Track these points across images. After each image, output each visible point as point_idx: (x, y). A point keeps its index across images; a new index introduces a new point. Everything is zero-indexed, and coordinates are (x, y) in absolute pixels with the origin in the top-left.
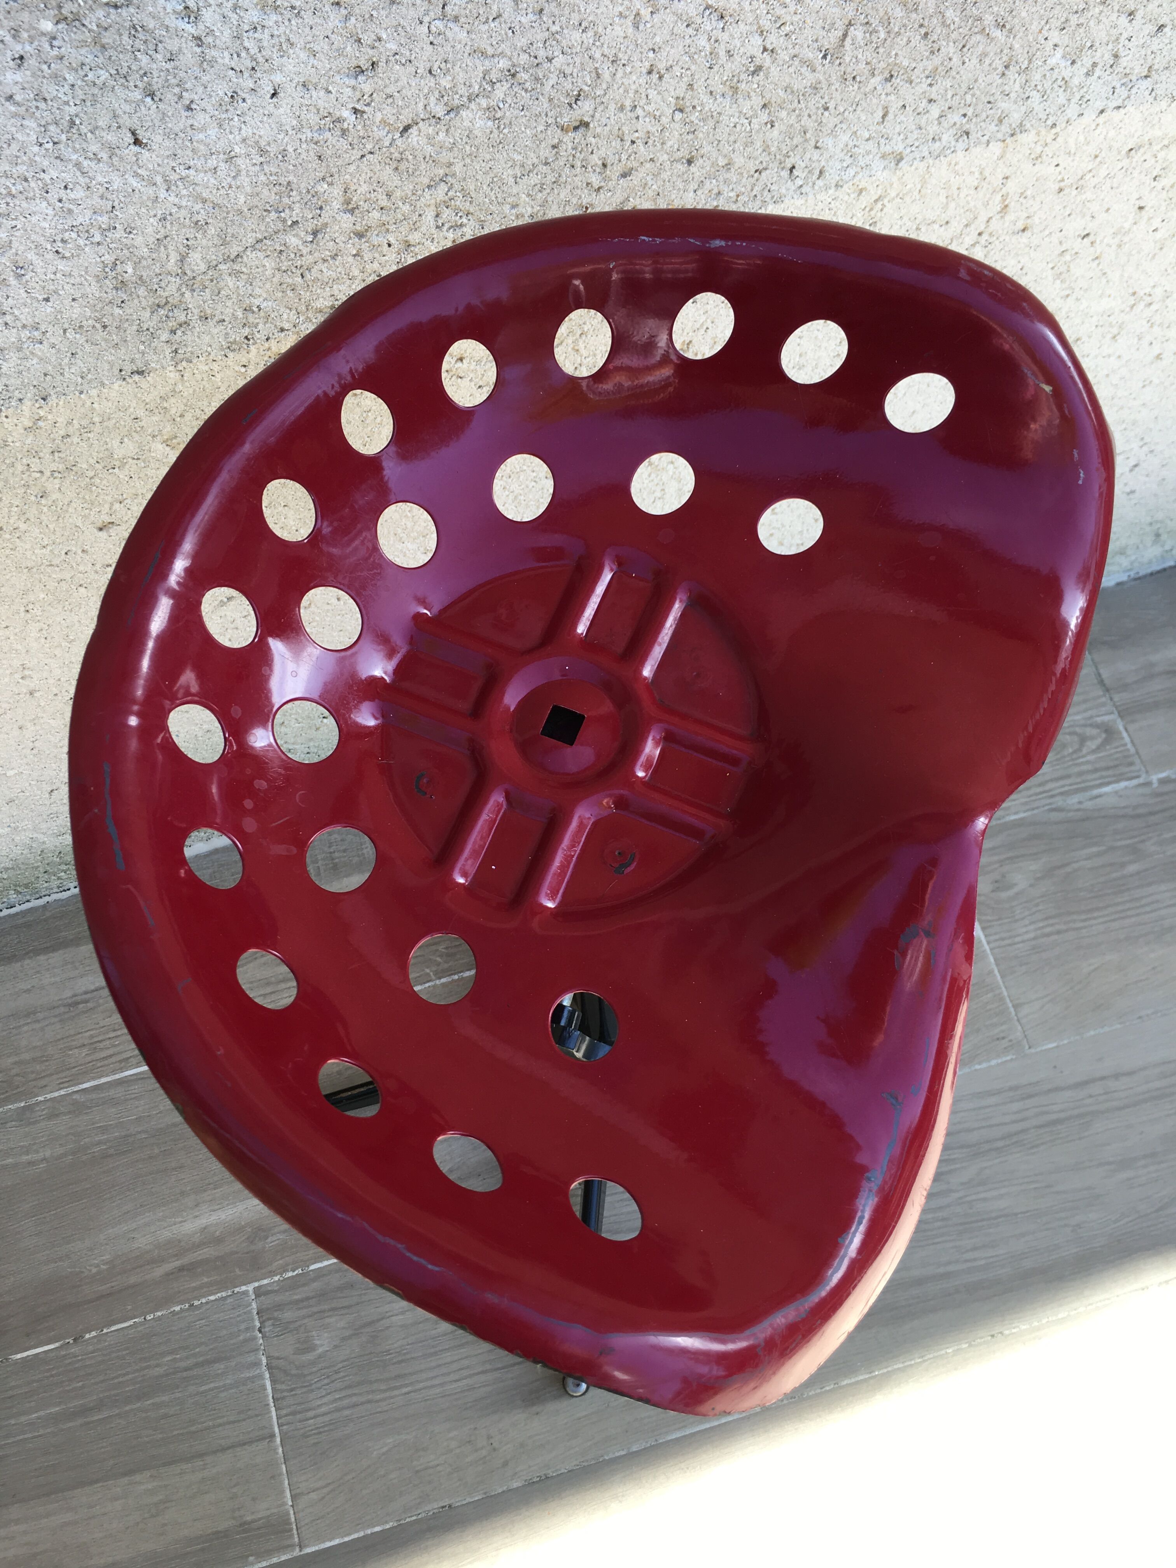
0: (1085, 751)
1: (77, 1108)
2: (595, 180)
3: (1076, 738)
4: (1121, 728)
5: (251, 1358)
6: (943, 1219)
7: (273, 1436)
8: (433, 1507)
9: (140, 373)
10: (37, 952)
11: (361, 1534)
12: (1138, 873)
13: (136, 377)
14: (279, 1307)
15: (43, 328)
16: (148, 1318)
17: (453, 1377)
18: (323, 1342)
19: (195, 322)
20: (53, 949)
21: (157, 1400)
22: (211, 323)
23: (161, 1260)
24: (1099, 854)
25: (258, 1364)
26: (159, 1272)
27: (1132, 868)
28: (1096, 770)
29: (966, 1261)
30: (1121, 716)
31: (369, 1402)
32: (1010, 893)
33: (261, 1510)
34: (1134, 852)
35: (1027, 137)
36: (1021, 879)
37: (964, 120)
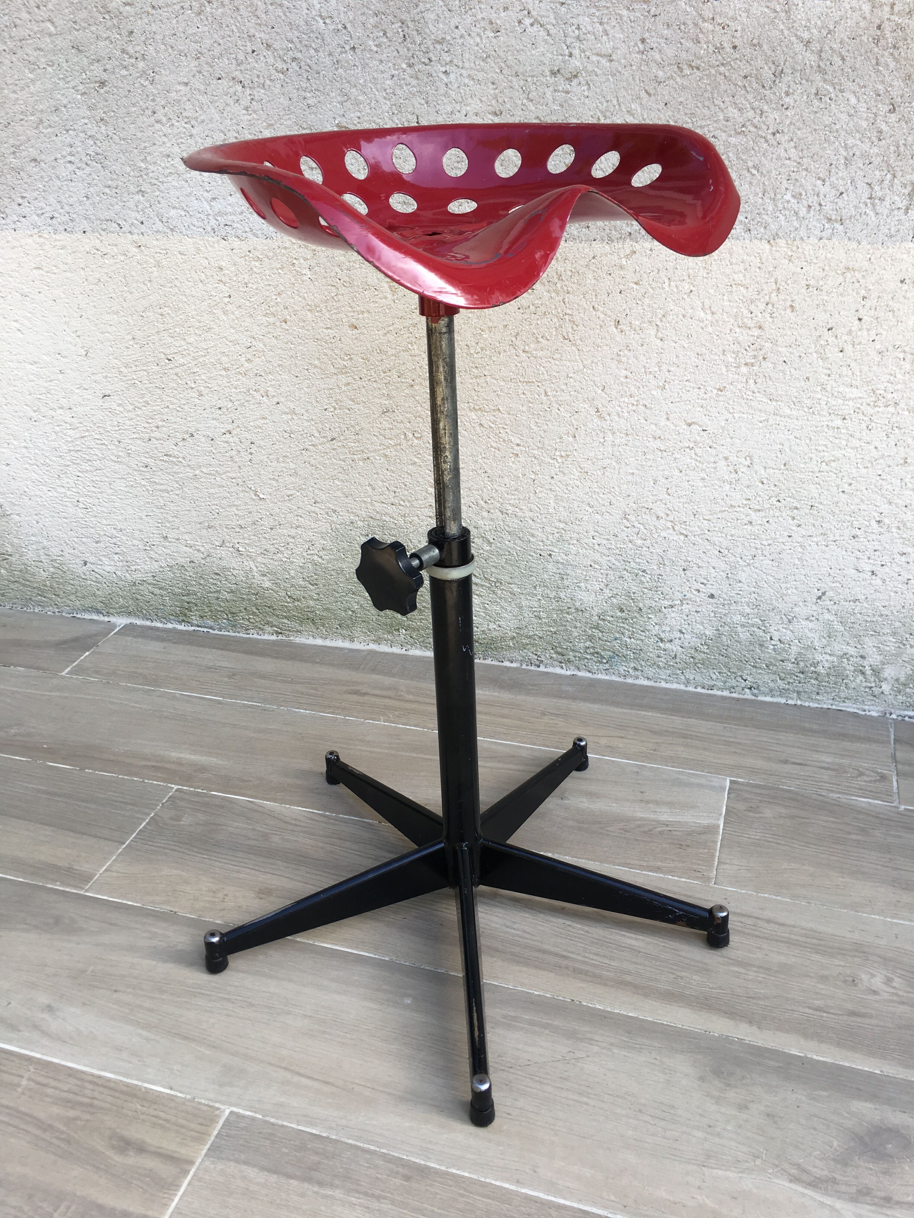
0: (859, 779)
1: (174, 697)
3: (856, 772)
4: (894, 779)
5: (147, 811)
6: (587, 932)
7: (124, 843)
8: (167, 908)
10: (214, 648)
11: (120, 901)
12: (859, 841)
14: (182, 799)
16: (119, 776)
17: (234, 863)
18: (186, 820)
20: (222, 649)
21: (88, 805)
23: (149, 760)
24: (835, 822)
25: (149, 815)
26: (142, 763)
27: (854, 837)
28: (861, 789)
29: (586, 957)
30: (897, 775)
31: (183, 853)
32: (757, 815)
33: (85, 867)
34: (863, 831)
35: (782, 242)
36: (768, 812)
37: (747, 221)
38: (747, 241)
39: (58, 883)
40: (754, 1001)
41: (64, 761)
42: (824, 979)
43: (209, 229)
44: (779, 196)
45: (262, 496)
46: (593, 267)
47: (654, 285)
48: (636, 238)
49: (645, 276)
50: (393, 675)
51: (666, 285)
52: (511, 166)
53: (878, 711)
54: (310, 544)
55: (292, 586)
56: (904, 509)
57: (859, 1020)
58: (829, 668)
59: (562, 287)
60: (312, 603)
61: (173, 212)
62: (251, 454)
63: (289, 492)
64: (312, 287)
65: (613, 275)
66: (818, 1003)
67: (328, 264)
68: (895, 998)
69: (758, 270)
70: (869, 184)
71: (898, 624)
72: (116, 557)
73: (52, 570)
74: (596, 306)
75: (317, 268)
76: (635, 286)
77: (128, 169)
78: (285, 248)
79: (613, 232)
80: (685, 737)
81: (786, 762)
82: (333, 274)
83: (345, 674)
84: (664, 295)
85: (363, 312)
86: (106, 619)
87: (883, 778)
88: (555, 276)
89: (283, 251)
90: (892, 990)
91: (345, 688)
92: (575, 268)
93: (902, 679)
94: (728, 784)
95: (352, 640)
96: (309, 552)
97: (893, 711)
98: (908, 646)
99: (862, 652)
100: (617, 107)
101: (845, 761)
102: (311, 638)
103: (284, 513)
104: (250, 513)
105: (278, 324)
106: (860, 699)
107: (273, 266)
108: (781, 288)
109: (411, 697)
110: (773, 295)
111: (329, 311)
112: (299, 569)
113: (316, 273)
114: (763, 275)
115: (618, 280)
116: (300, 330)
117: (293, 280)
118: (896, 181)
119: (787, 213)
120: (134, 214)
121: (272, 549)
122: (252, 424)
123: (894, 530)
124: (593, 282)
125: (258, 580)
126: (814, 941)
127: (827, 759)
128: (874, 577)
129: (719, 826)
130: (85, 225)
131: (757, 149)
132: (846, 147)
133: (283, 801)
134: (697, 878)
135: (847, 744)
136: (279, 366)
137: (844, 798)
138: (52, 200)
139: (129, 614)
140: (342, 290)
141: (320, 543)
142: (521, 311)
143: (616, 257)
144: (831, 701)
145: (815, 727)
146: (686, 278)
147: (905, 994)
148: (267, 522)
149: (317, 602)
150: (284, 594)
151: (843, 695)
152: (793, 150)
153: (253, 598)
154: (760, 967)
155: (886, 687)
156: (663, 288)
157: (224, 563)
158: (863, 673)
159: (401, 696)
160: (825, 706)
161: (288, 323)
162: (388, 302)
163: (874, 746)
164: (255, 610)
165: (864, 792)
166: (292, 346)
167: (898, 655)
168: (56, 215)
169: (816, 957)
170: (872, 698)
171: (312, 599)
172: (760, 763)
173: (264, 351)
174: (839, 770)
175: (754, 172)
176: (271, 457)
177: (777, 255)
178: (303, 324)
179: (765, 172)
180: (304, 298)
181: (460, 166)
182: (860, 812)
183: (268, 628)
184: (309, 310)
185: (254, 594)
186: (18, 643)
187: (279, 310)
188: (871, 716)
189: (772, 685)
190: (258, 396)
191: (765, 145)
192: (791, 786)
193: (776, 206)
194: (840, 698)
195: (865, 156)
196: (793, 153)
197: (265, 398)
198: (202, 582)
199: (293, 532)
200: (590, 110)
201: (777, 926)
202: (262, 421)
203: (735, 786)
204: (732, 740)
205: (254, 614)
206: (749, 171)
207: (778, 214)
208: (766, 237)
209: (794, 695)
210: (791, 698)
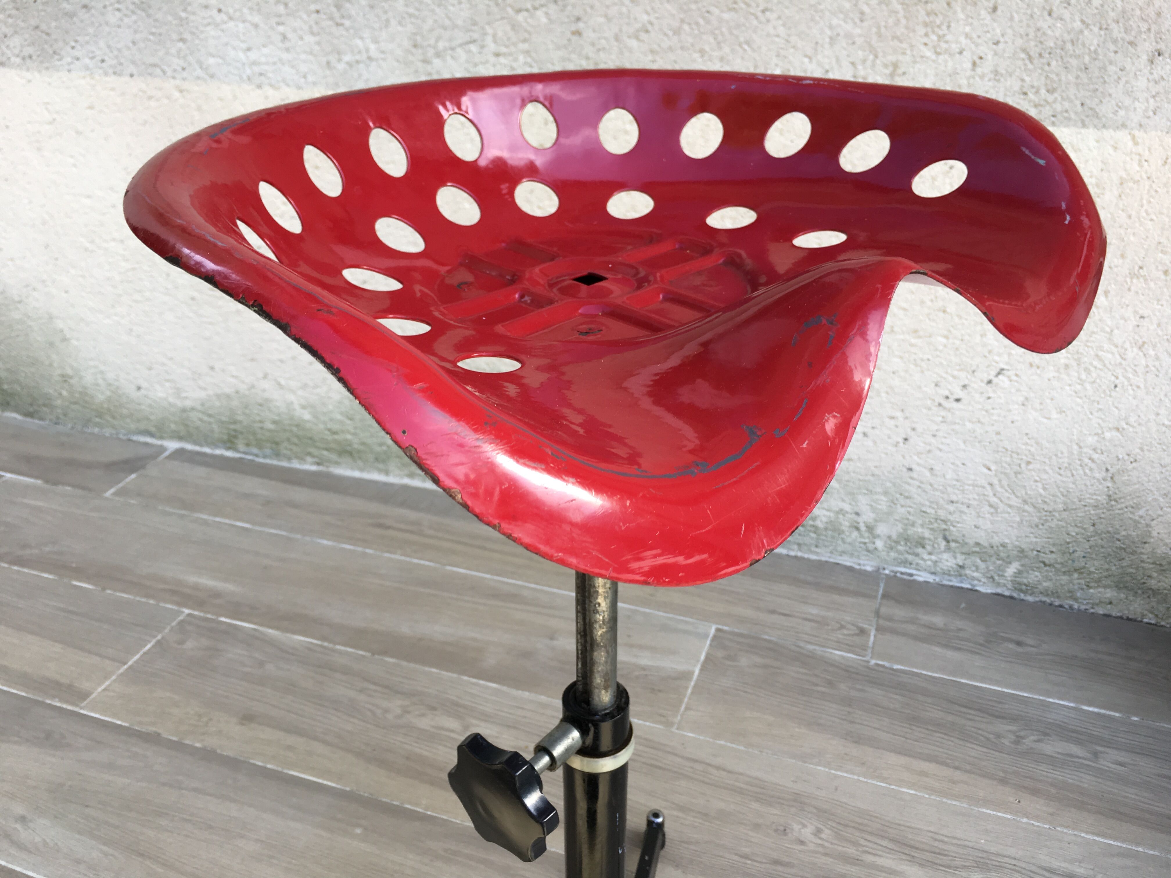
0: (838, 632)
1: (205, 523)
3: (838, 625)
4: (872, 634)
5: (154, 633)
7: (127, 664)
8: (152, 729)
10: (254, 476)
11: (111, 720)
12: (824, 693)
14: (190, 624)
16: (138, 599)
17: (226, 689)
18: (190, 645)
20: (262, 478)
21: (102, 625)
23: (169, 583)
24: (805, 674)
25: (155, 637)
26: (162, 586)
27: (819, 689)
28: (839, 642)
30: (877, 630)
31: (180, 676)
32: (733, 663)
33: (85, 685)
34: (830, 684)
36: (744, 661)
39: (57, 699)
40: (686, 846)
41: (88, 580)
42: (757, 827)
43: (245, 77)
53: (872, 566)
55: (331, 419)
56: (892, 375)
57: (780, 868)
58: (827, 523)
60: (349, 437)
61: (212, 61)
66: (746, 850)
68: (820, 849)
70: (853, 64)
71: (888, 484)
72: (167, 384)
73: (108, 393)
77: (170, 18)
81: (773, 612)
83: (374, 507)
86: (159, 442)
87: (862, 632)
90: (819, 842)
91: (371, 521)
93: (894, 536)
94: (712, 631)
95: (387, 473)
97: (886, 566)
98: (899, 506)
99: (856, 509)
101: (830, 614)
102: (349, 470)
106: (856, 554)
109: (431, 532)
118: (878, 62)
120: (176, 61)
123: (883, 395)
125: (299, 411)
126: (758, 790)
127: (814, 611)
128: (866, 438)
129: (693, 673)
130: (132, 69)
131: (747, 25)
132: (831, 27)
133: (286, 630)
134: (661, 723)
135: (837, 598)
137: (819, 650)
138: (102, 44)
139: (180, 438)
144: (829, 555)
145: (809, 579)
147: (831, 846)
150: (323, 427)
151: (840, 549)
152: (782, 28)
153: (295, 429)
154: (699, 812)
155: (879, 544)
157: (266, 395)
158: (858, 529)
159: (423, 531)
160: (823, 559)
163: (861, 600)
164: (297, 441)
165: (840, 645)
167: (889, 514)
168: (106, 58)
169: (755, 805)
170: (866, 553)
171: (349, 432)
172: (749, 613)
174: (821, 622)
175: (746, 47)
182: (832, 665)
183: (309, 459)
185: (295, 426)
186: (71, 463)
188: (865, 571)
191: (755, 22)
192: (772, 636)
194: (837, 551)
195: (848, 36)
196: (781, 30)
198: (247, 411)
201: (724, 774)
203: (719, 634)
205: (296, 444)
206: (740, 46)
209: (795, 547)
210: (793, 550)
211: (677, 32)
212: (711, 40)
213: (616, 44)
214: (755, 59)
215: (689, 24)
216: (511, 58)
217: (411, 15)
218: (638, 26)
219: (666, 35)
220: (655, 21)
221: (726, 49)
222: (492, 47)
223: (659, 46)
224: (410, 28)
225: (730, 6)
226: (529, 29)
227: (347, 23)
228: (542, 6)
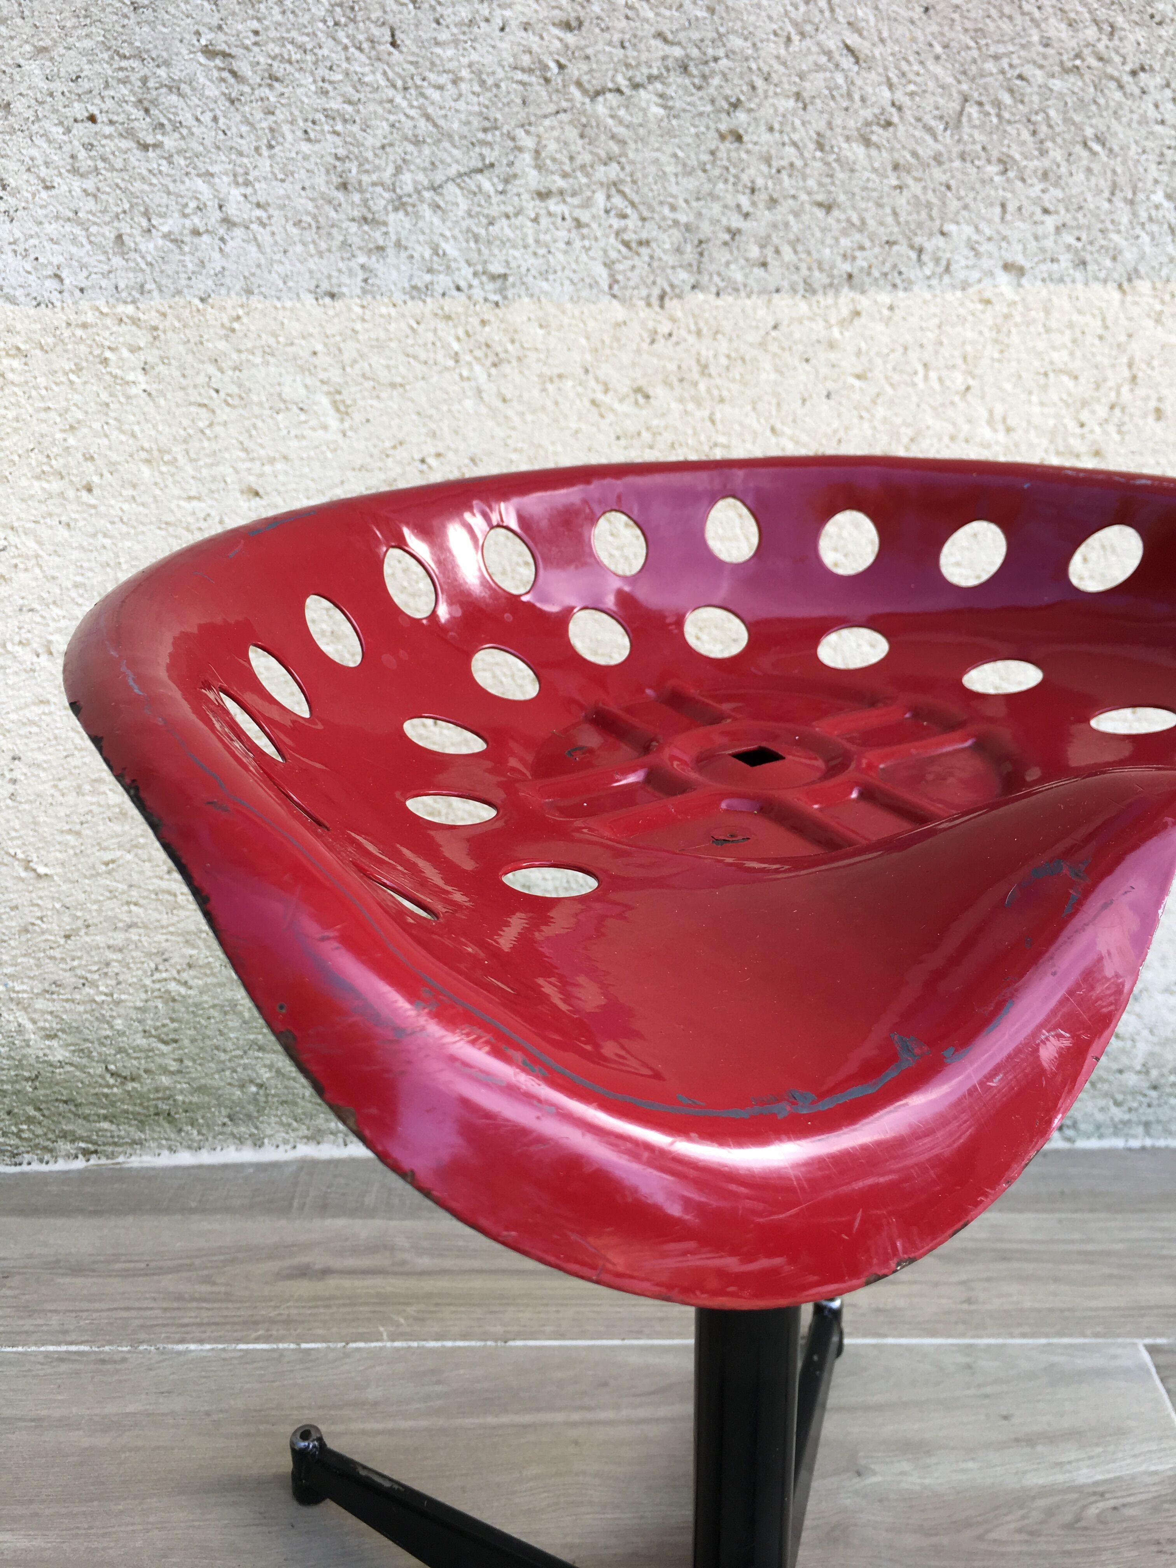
2: (744, 201)
9: (332, 296)
13: (327, 300)
15: (271, 211)
19: (390, 251)
22: (404, 255)
35: (1143, 286)
37: (1079, 245)
38: (1079, 286)
44: (1141, 196)
45: (42, 870)
46: (773, 348)
47: (896, 377)
48: (863, 284)
49: (879, 361)
50: (370, 1213)
51: (919, 379)
52: (603, 137)
54: (158, 960)
55: (120, 1050)
59: (709, 391)
60: (165, 1080)
62: (14, 781)
63: (107, 856)
64: (150, 409)
65: (813, 361)
67: (190, 358)
69: (1097, 342)
74: (778, 426)
75: (161, 368)
76: (857, 383)
78: (85, 326)
79: (817, 274)
80: (1005, 1256)
82: (201, 379)
83: (263, 1230)
84: (915, 399)
85: (272, 461)
88: (696, 369)
89: (79, 332)
91: (274, 1266)
92: (737, 350)
94: (1146, 1357)
95: (258, 1143)
96: (157, 976)
100: (827, 14)
102: (165, 1153)
103: (96, 902)
104: (16, 907)
105: (71, 494)
107: (56, 366)
108: (1140, 375)
110: (1125, 389)
111: (191, 460)
112: (134, 1014)
113: (160, 379)
114: (1106, 351)
115: (824, 370)
116: (126, 507)
117: (104, 397)
119: (1155, 228)
121: (69, 979)
122: (13, 716)
124: (773, 376)
125: (37, 1046)
131: (1102, 101)
136: (76, 586)
140: (224, 414)
141: (180, 954)
142: (623, 442)
143: (821, 324)
146: (959, 361)
148: (55, 926)
149: (178, 1078)
150: (100, 1070)
153: (28, 1086)
156: (914, 385)
159: (404, 1263)
161: (96, 491)
162: (330, 436)
164: (32, 1112)
166: (107, 542)
171: (165, 1070)
172: (1168, 1293)
173: (37, 556)
175: (1097, 147)
176: (61, 785)
177: (1135, 311)
178: (130, 492)
179: (1116, 148)
180: (133, 435)
181: (489, 137)
183: (64, 1146)
184: (148, 461)
185: (27, 1079)
187: (72, 462)
189: (1100, 1117)
190: (25, 655)
193: (1135, 214)
197: (44, 658)
199: (119, 938)
200: (770, 18)
202: (38, 710)
203: (1163, 1359)
204: (1090, 1247)
205: (30, 1120)
206: (1085, 144)
207: (1138, 231)
208: (1116, 276)
209: (1140, 1130)
210: (1135, 1137)
211: (955, 123)
212: (1026, 135)
213: (818, 154)
214: (1114, 172)
215: (980, 104)
216: (576, 201)
217: (329, 116)
218: (868, 113)
219: (929, 130)
220: (906, 101)
221: (1057, 154)
222: (532, 178)
223: (914, 154)
224: (330, 145)
225: (1069, 64)
226: (621, 131)
227: (170, 142)
228: (651, 78)
